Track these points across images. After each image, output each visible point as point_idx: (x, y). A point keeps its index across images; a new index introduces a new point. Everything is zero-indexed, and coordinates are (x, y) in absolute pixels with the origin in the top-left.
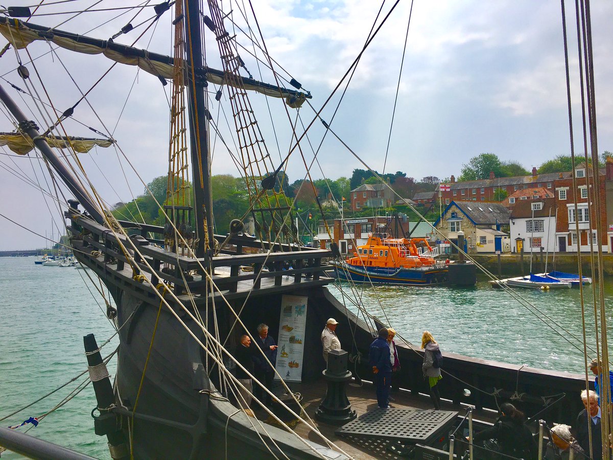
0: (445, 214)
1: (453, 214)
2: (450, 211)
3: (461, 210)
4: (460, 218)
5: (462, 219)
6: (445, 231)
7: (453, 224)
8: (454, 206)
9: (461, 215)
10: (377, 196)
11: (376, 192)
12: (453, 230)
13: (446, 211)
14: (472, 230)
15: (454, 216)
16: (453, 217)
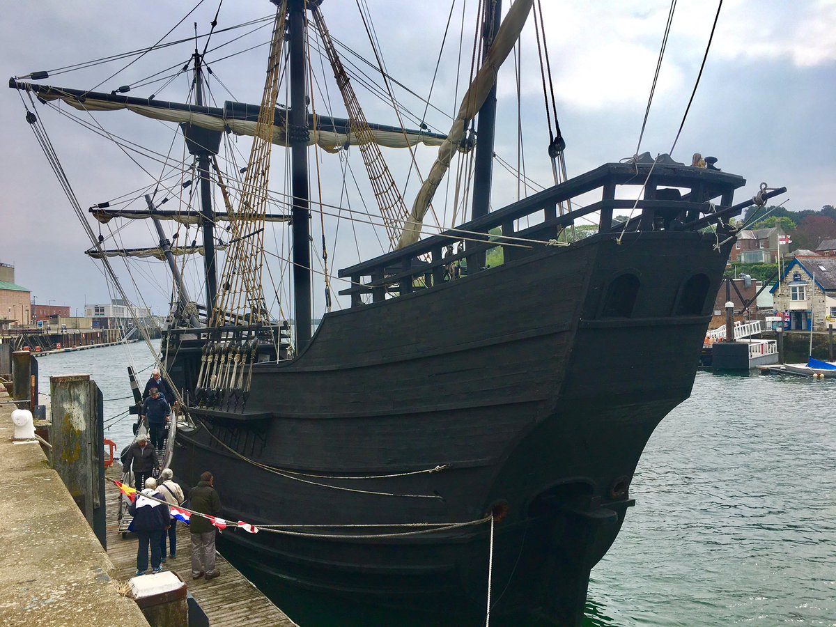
0: (786, 276)
1: (795, 276)
2: (792, 272)
3: (805, 270)
4: (805, 282)
5: (808, 283)
6: (786, 300)
7: (794, 289)
8: (797, 265)
9: (805, 277)
10: (758, 247)
11: (758, 241)
12: (795, 297)
13: (787, 272)
14: (821, 298)
15: (797, 278)
16: (795, 280)
